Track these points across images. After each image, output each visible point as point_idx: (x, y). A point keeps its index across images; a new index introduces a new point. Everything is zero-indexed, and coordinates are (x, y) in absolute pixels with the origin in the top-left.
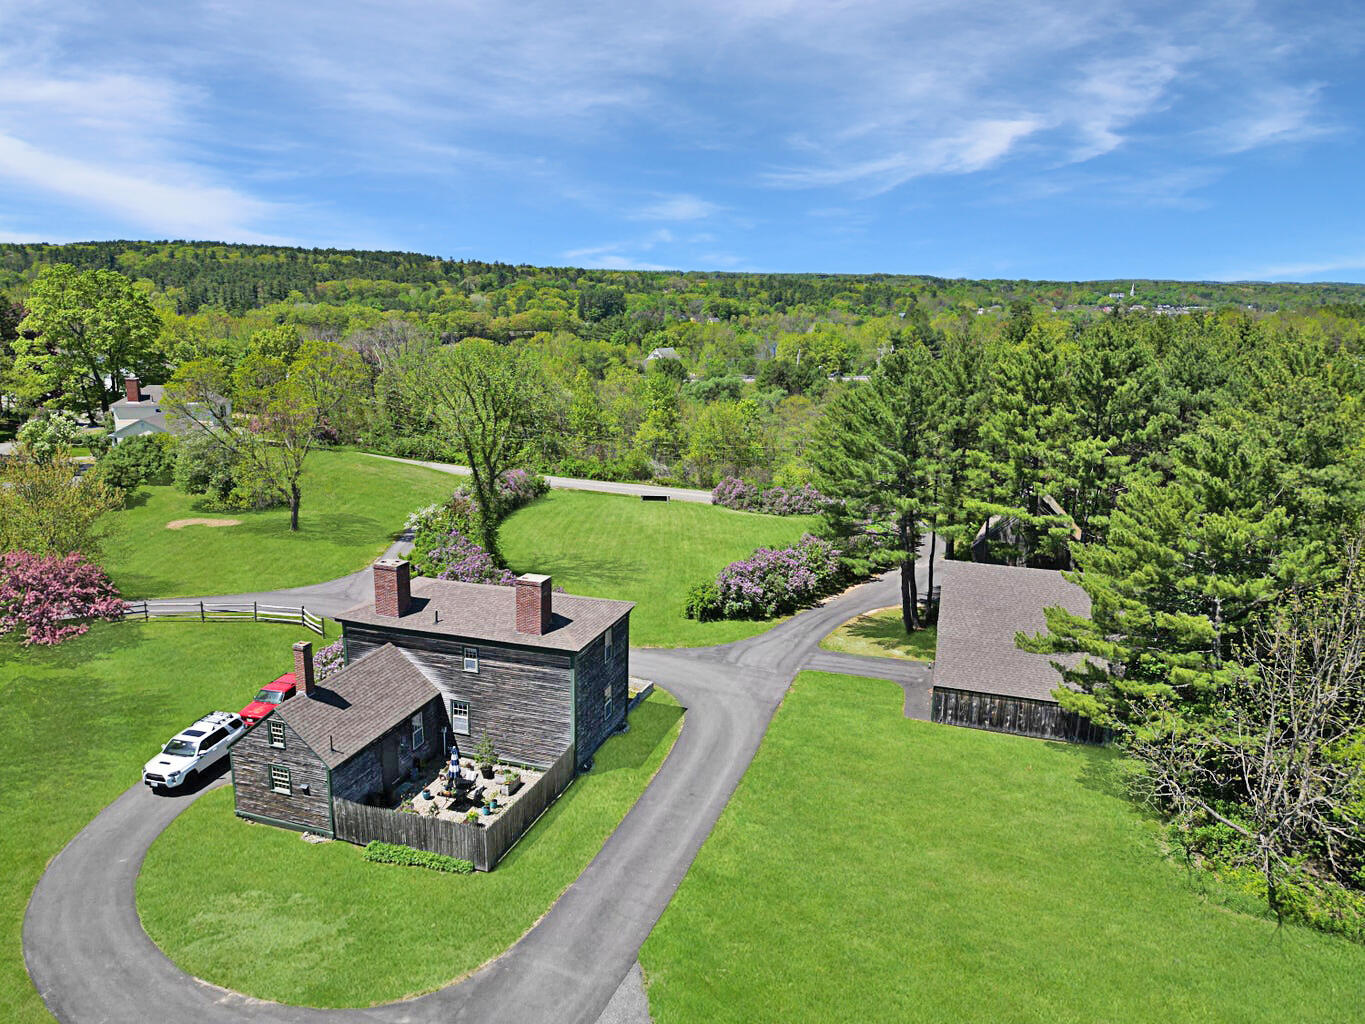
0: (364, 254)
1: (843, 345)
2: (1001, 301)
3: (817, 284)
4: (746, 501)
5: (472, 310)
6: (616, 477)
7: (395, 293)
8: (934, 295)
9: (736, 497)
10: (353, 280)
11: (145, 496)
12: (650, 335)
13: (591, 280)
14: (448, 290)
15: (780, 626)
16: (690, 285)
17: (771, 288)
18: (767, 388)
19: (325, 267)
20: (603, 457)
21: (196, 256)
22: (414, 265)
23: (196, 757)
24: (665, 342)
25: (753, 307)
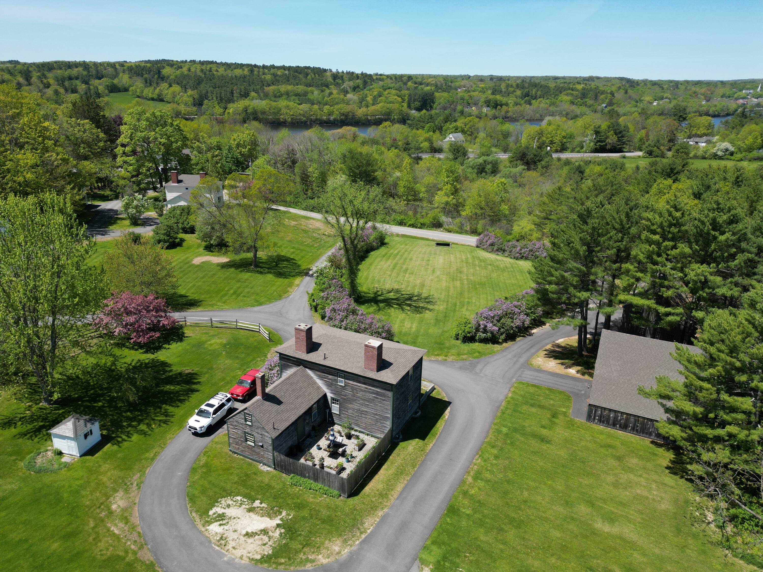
0: (289, 68)
1: (564, 134)
2: (670, 96)
3: (552, 85)
4: (495, 248)
5: (348, 104)
6: (422, 226)
7: (305, 94)
8: (626, 92)
9: (490, 245)
10: (283, 86)
11: (182, 240)
12: (448, 124)
13: (416, 83)
14: (335, 92)
15: (507, 348)
16: (474, 86)
17: (523, 88)
18: (515, 162)
19: (268, 77)
20: (415, 213)
21: (202, 70)
22: (317, 75)
23: (211, 419)
24: (456, 130)
25: (511, 100)
